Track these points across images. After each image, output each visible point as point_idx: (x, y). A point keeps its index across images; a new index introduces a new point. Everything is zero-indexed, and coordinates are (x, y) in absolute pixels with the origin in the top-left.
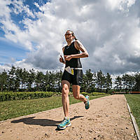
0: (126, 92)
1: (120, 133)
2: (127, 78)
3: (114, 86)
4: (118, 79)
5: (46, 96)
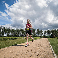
0: (48, 37)
1: (47, 53)
2: (48, 32)
5: (16, 39)
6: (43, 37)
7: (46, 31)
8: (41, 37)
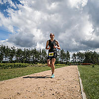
0: (78, 64)
2: (80, 55)
3: (71, 59)
4: (74, 55)
5: (23, 67)
6: (70, 64)
8: (67, 64)
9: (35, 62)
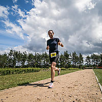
7: (90, 56)
8: (81, 67)
9: (46, 66)
